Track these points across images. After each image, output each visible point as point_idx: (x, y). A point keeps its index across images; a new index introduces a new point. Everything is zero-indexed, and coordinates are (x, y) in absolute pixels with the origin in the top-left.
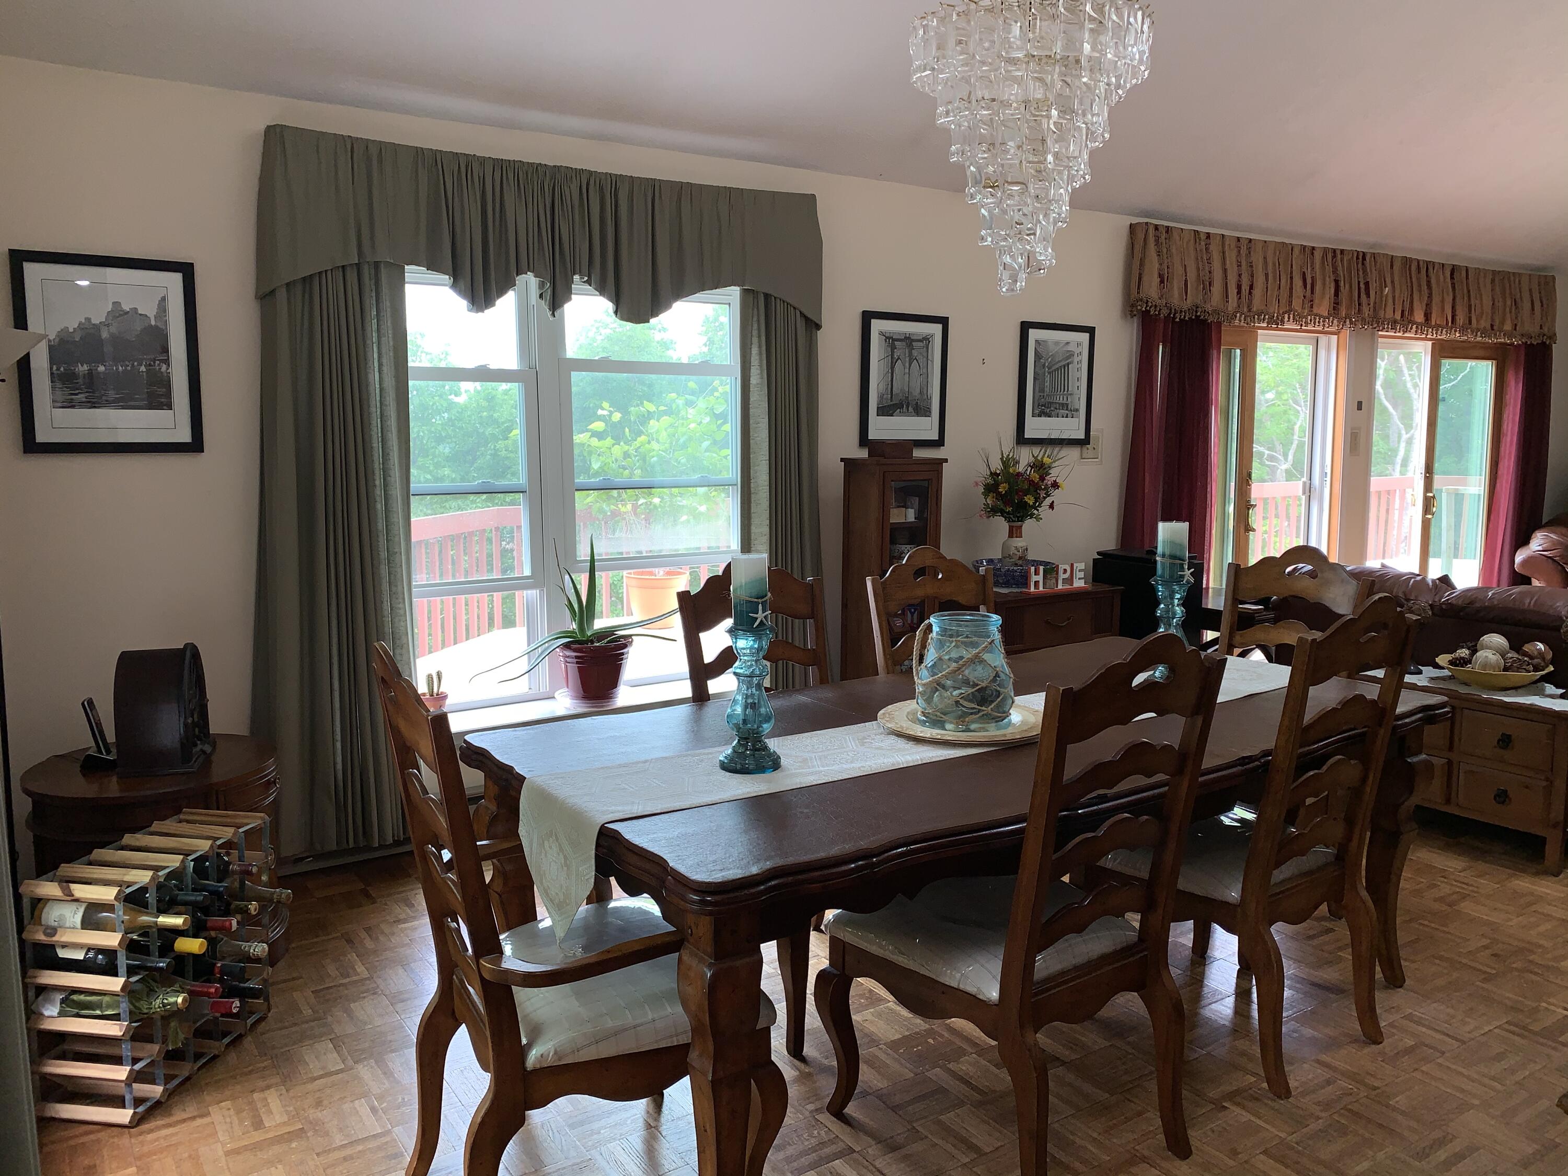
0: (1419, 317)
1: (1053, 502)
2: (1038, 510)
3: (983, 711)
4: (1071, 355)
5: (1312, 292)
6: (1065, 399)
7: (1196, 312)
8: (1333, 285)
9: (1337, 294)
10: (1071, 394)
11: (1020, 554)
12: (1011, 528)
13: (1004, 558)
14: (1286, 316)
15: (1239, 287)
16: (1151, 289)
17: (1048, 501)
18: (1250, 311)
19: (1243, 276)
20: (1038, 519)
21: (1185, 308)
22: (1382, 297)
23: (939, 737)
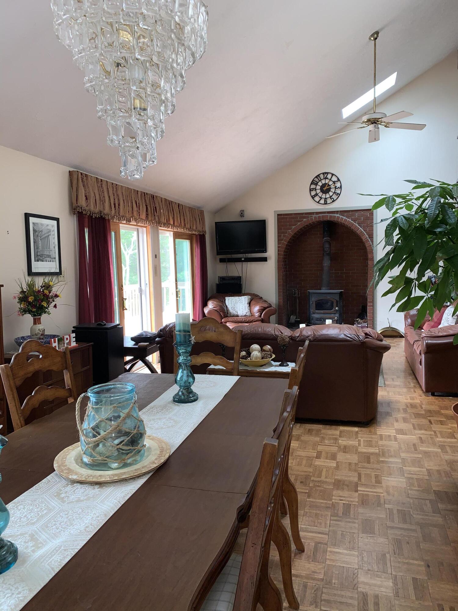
0: (172, 222)
1: (56, 304)
2: (48, 309)
3: (135, 449)
4: (50, 231)
5: (139, 209)
6: (49, 253)
7: (101, 214)
8: (145, 207)
9: (147, 211)
10: (51, 250)
11: (41, 333)
12: (35, 320)
13: (33, 335)
14: (132, 219)
15: (115, 204)
16: (82, 202)
17: (53, 304)
18: (119, 215)
19: (116, 200)
20: (49, 314)
21: (96, 212)
22: (161, 213)
23: (116, 478)
